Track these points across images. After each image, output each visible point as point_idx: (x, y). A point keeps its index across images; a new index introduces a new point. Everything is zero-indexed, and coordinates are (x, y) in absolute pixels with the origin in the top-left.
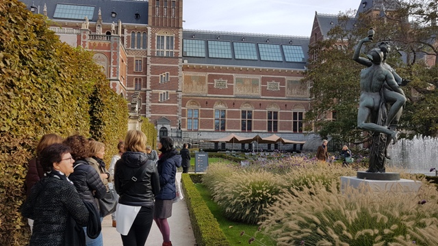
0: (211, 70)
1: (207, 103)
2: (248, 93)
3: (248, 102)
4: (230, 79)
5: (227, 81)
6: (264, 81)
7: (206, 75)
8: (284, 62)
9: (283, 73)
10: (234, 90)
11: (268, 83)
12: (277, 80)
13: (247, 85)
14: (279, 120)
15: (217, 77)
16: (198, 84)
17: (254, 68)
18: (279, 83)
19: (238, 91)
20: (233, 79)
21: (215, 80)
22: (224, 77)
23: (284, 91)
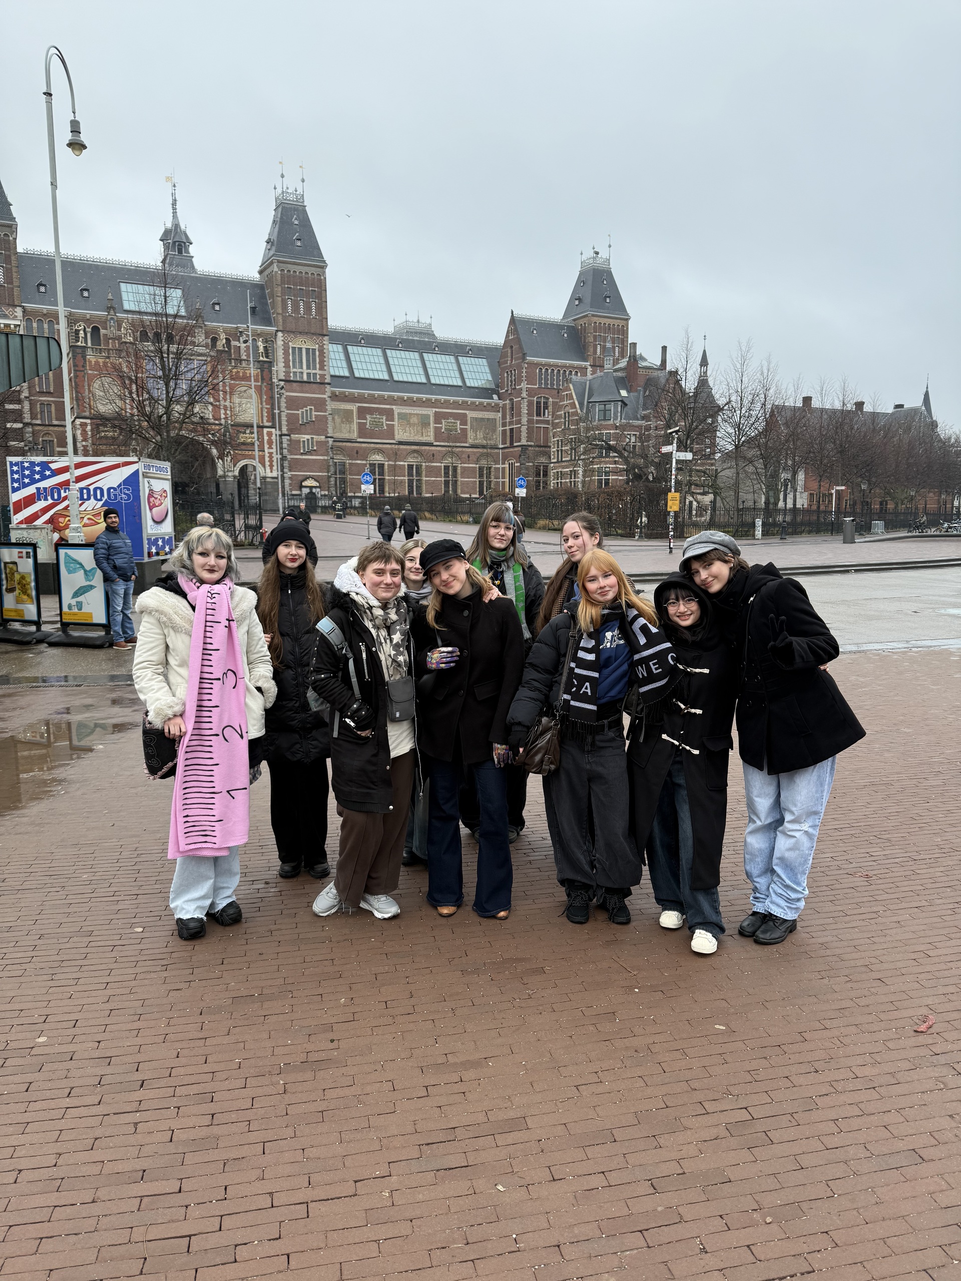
0: (360, 399)
1: (357, 453)
2: (416, 438)
3: (415, 451)
4: (390, 414)
5: (384, 418)
6: (438, 417)
7: (353, 407)
8: (464, 390)
9: (464, 405)
10: (396, 432)
11: (443, 421)
12: (456, 416)
13: (414, 425)
14: (460, 479)
15: (371, 411)
16: (342, 422)
17: (424, 397)
18: (459, 422)
19: (401, 434)
20: (393, 414)
21: (368, 416)
22: (381, 412)
23: (466, 435)
